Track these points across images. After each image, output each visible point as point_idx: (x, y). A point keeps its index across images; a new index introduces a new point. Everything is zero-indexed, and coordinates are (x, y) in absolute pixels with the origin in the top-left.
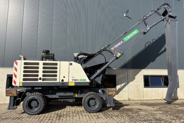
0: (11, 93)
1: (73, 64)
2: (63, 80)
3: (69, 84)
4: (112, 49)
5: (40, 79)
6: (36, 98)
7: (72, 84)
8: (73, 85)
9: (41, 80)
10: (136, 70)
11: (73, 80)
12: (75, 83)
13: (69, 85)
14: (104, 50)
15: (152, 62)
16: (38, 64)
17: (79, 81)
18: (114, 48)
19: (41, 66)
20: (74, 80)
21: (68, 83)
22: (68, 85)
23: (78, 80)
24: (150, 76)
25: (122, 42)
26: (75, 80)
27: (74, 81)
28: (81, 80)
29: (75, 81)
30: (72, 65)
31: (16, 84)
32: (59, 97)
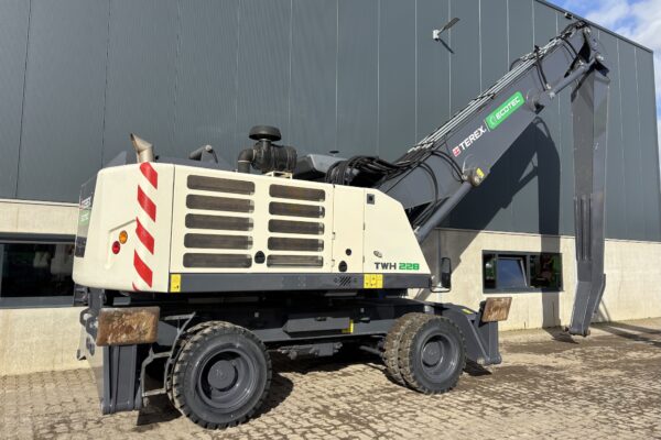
0: (129, 329)
1: (376, 199)
2: (343, 266)
3: (366, 281)
4: (456, 151)
5: (260, 257)
6: (238, 345)
7: (374, 282)
8: (380, 285)
9: (262, 262)
10: (464, 233)
11: (377, 264)
12: (386, 277)
13: (366, 287)
14: (433, 153)
15: (502, 209)
16: (249, 188)
17: (398, 271)
18: (461, 148)
19: (261, 199)
20: (380, 266)
21: (360, 277)
22: (360, 287)
23: (395, 266)
24: (500, 256)
25: (481, 130)
26: (385, 266)
27: (381, 270)
28: (403, 266)
29: (385, 271)
30: (373, 203)
31: (150, 284)
32: (289, 338)
